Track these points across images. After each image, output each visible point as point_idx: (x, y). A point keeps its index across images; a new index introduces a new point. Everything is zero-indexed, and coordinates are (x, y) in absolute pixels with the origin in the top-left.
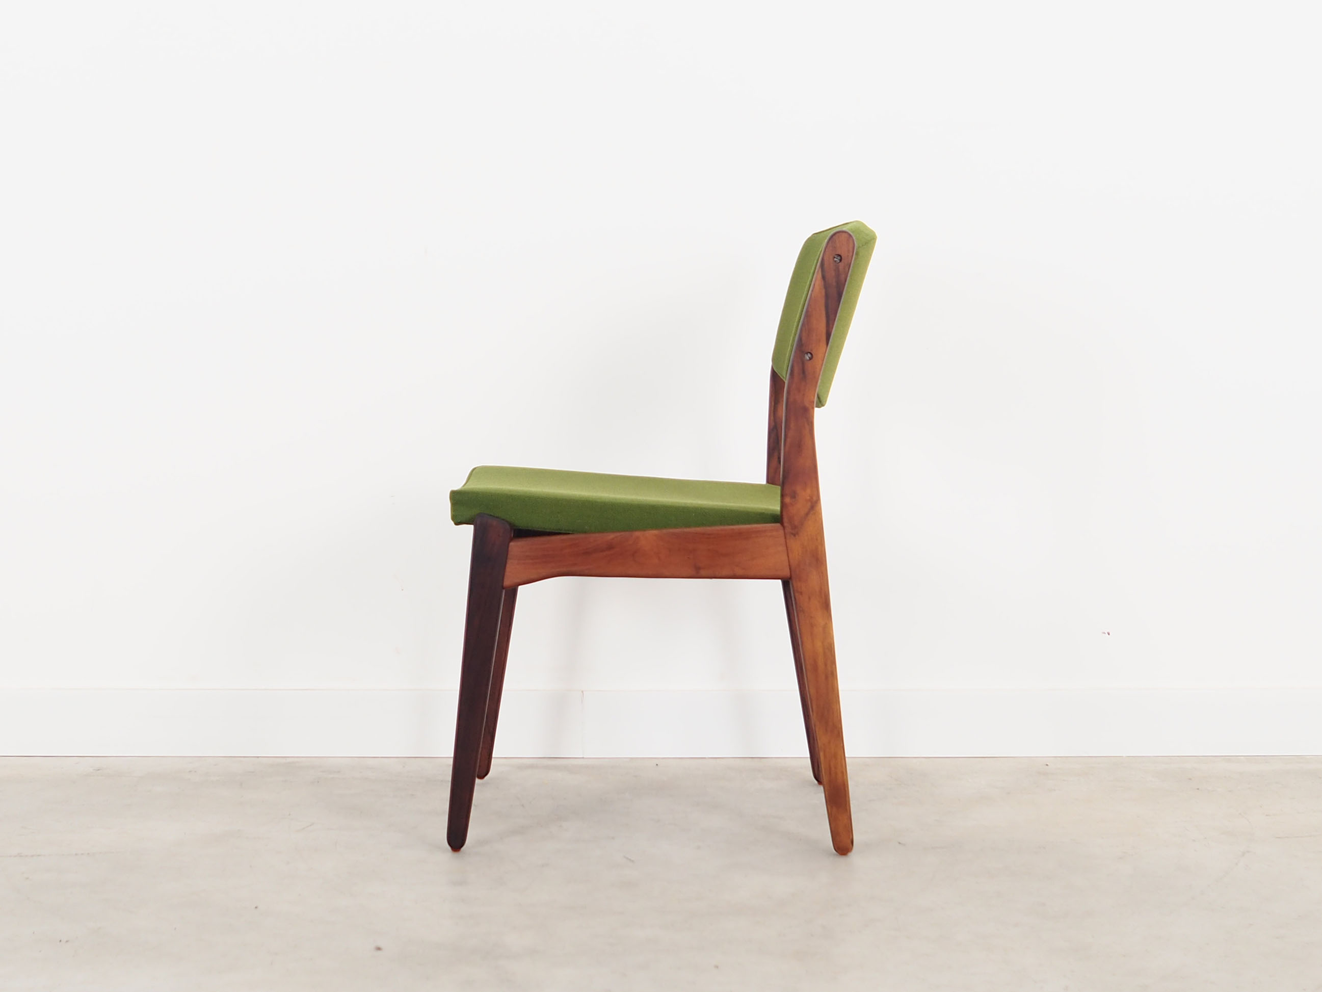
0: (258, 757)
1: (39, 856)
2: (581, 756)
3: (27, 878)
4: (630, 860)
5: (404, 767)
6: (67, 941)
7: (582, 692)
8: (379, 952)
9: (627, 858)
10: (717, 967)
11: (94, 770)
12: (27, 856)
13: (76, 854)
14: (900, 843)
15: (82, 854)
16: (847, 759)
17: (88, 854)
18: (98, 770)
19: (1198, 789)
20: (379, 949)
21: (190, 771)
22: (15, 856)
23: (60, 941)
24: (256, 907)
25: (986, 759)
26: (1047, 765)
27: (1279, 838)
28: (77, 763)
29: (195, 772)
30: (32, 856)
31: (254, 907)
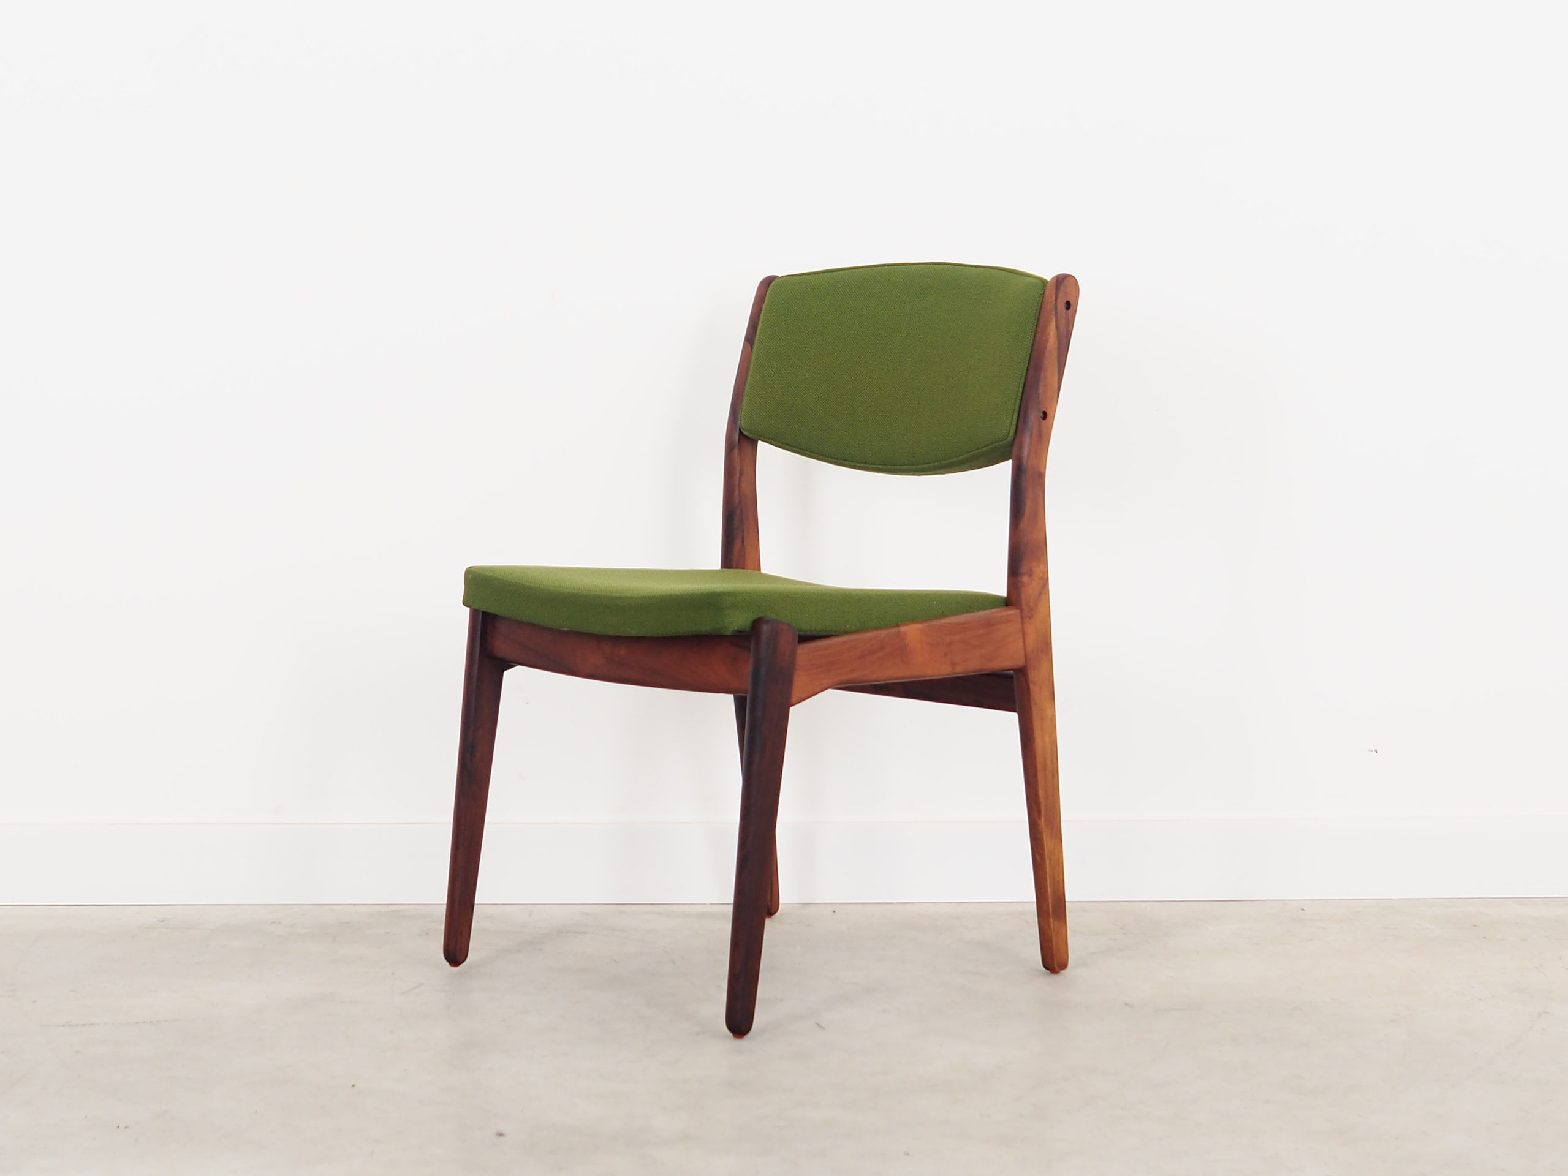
0: (355, 905)
1: (92, 1024)
3: (78, 1052)
5: (530, 916)
6: (126, 1127)
8: (502, 1139)
10: (907, 1154)
11: (157, 921)
12: (77, 1025)
13: (137, 1023)
14: (1126, 1004)
15: (144, 1022)
16: (1067, 904)
17: (151, 1022)
18: (163, 921)
19: (1485, 938)
20: (501, 1135)
21: (274, 922)
22: (63, 1026)
23: (118, 1127)
24: (353, 1086)
25: (1231, 902)
26: (1303, 910)
28: (137, 913)
29: (279, 923)
30: (84, 1025)
31: (351, 1085)
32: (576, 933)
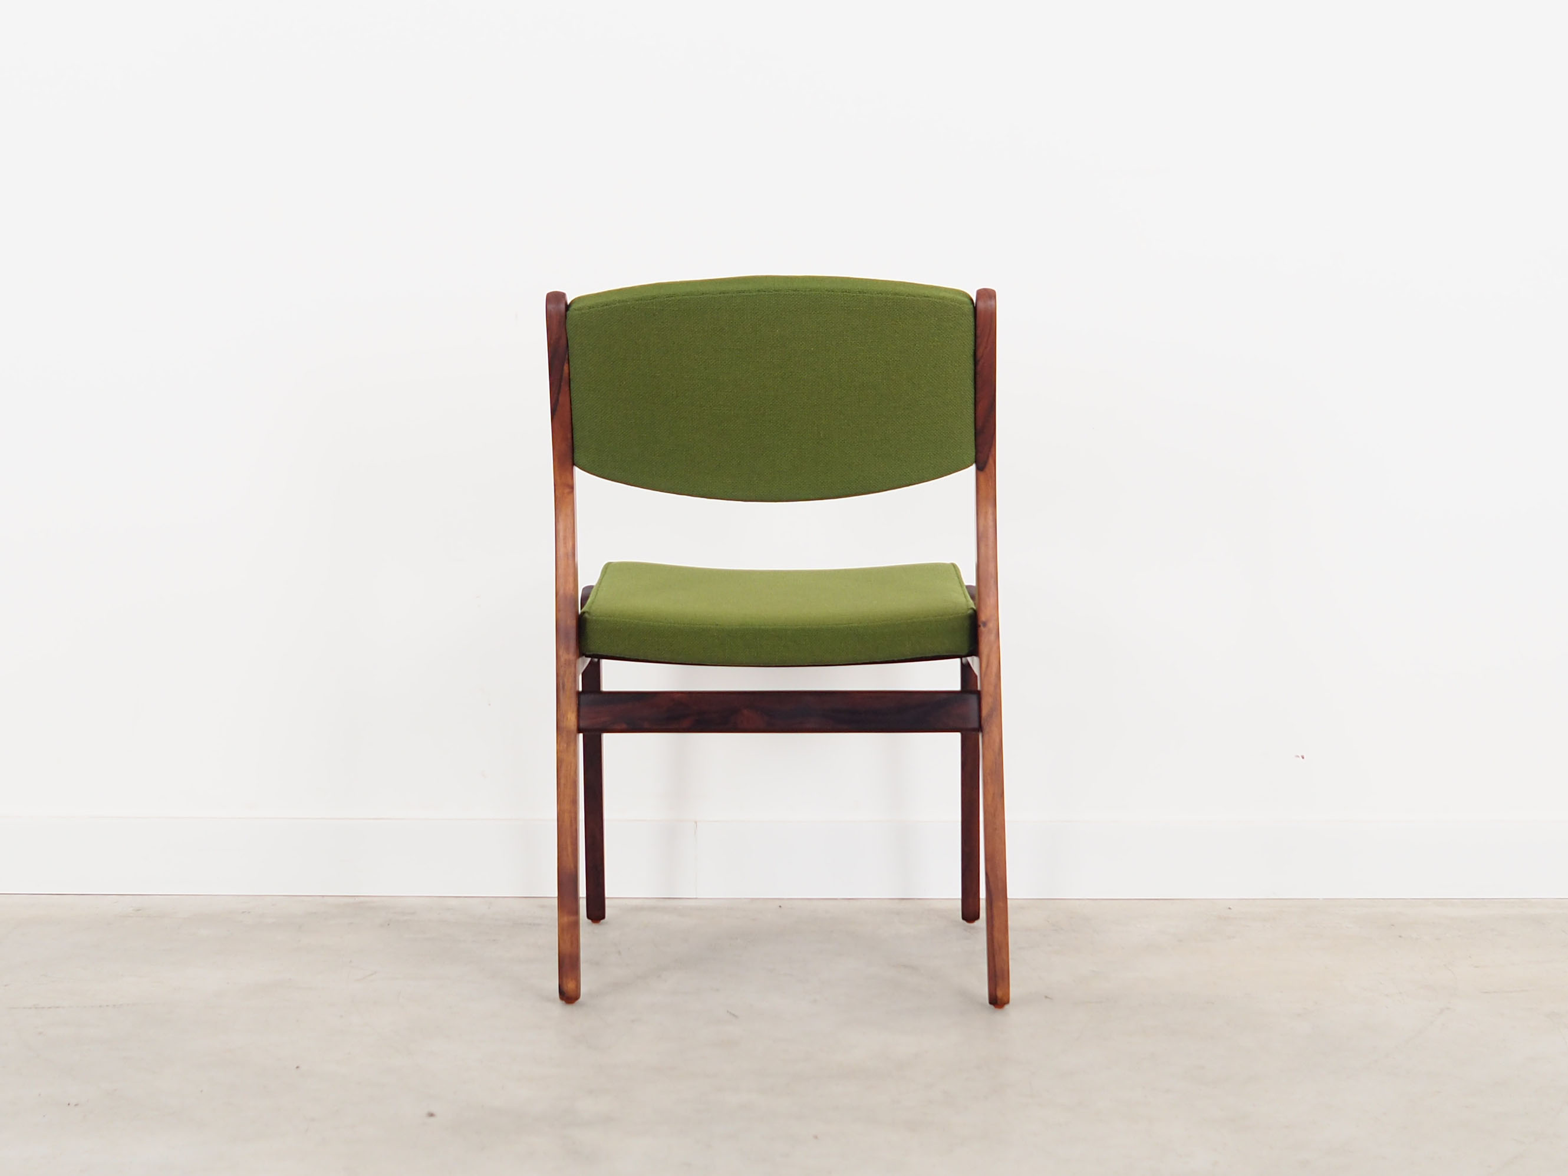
0: (324, 896)
1: (58, 1007)
2: (695, 897)
3: (40, 1033)
4: (734, 1015)
5: (489, 908)
6: (76, 1105)
7: (696, 822)
8: (432, 1119)
9: (730, 1013)
10: (816, 1137)
11: (134, 910)
12: (43, 1008)
13: (100, 1006)
14: (1046, 997)
15: (107, 1006)
17: (114, 1006)
18: (139, 910)
19: (1401, 937)
20: (431, 1115)
21: (243, 912)
22: (30, 1008)
23: (69, 1104)
24: (297, 1067)
25: (1161, 901)
26: (1230, 908)
27: (1486, 992)
28: (116, 902)
29: (249, 912)
30: (50, 1008)
31: (296, 1066)
32: (530, 924)
